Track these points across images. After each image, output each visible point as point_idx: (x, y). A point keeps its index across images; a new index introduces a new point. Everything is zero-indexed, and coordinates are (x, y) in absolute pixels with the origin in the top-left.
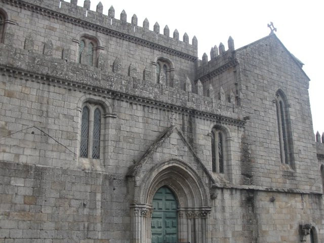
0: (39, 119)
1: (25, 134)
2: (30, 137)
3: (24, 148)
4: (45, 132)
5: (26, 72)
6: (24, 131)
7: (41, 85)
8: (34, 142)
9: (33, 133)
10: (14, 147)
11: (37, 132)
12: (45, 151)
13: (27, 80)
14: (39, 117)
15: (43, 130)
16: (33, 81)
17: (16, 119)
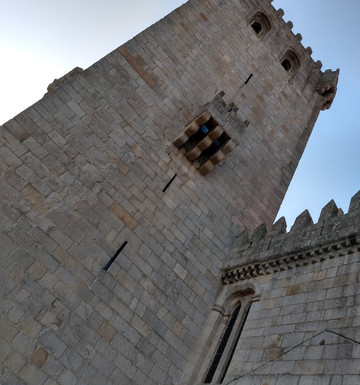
0: (338, 314)
1: (307, 347)
2: (316, 352)
3: (300, 376)
4: (348, 336)
5: (316, 249)
6: (307, 343)
7: (347, 257)
8: (322, 360)
9: (322, 343)
10: (282, 378)
11: (331, 338)
12: (343, 376)
13: (322, 260)
14: (337, 311)
15: (344, 332)
16: (331, 257)
17: (297, 324)
